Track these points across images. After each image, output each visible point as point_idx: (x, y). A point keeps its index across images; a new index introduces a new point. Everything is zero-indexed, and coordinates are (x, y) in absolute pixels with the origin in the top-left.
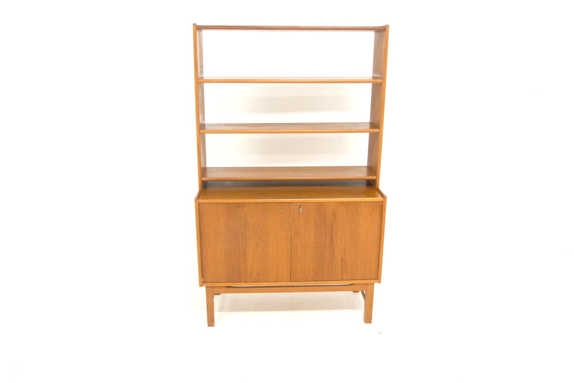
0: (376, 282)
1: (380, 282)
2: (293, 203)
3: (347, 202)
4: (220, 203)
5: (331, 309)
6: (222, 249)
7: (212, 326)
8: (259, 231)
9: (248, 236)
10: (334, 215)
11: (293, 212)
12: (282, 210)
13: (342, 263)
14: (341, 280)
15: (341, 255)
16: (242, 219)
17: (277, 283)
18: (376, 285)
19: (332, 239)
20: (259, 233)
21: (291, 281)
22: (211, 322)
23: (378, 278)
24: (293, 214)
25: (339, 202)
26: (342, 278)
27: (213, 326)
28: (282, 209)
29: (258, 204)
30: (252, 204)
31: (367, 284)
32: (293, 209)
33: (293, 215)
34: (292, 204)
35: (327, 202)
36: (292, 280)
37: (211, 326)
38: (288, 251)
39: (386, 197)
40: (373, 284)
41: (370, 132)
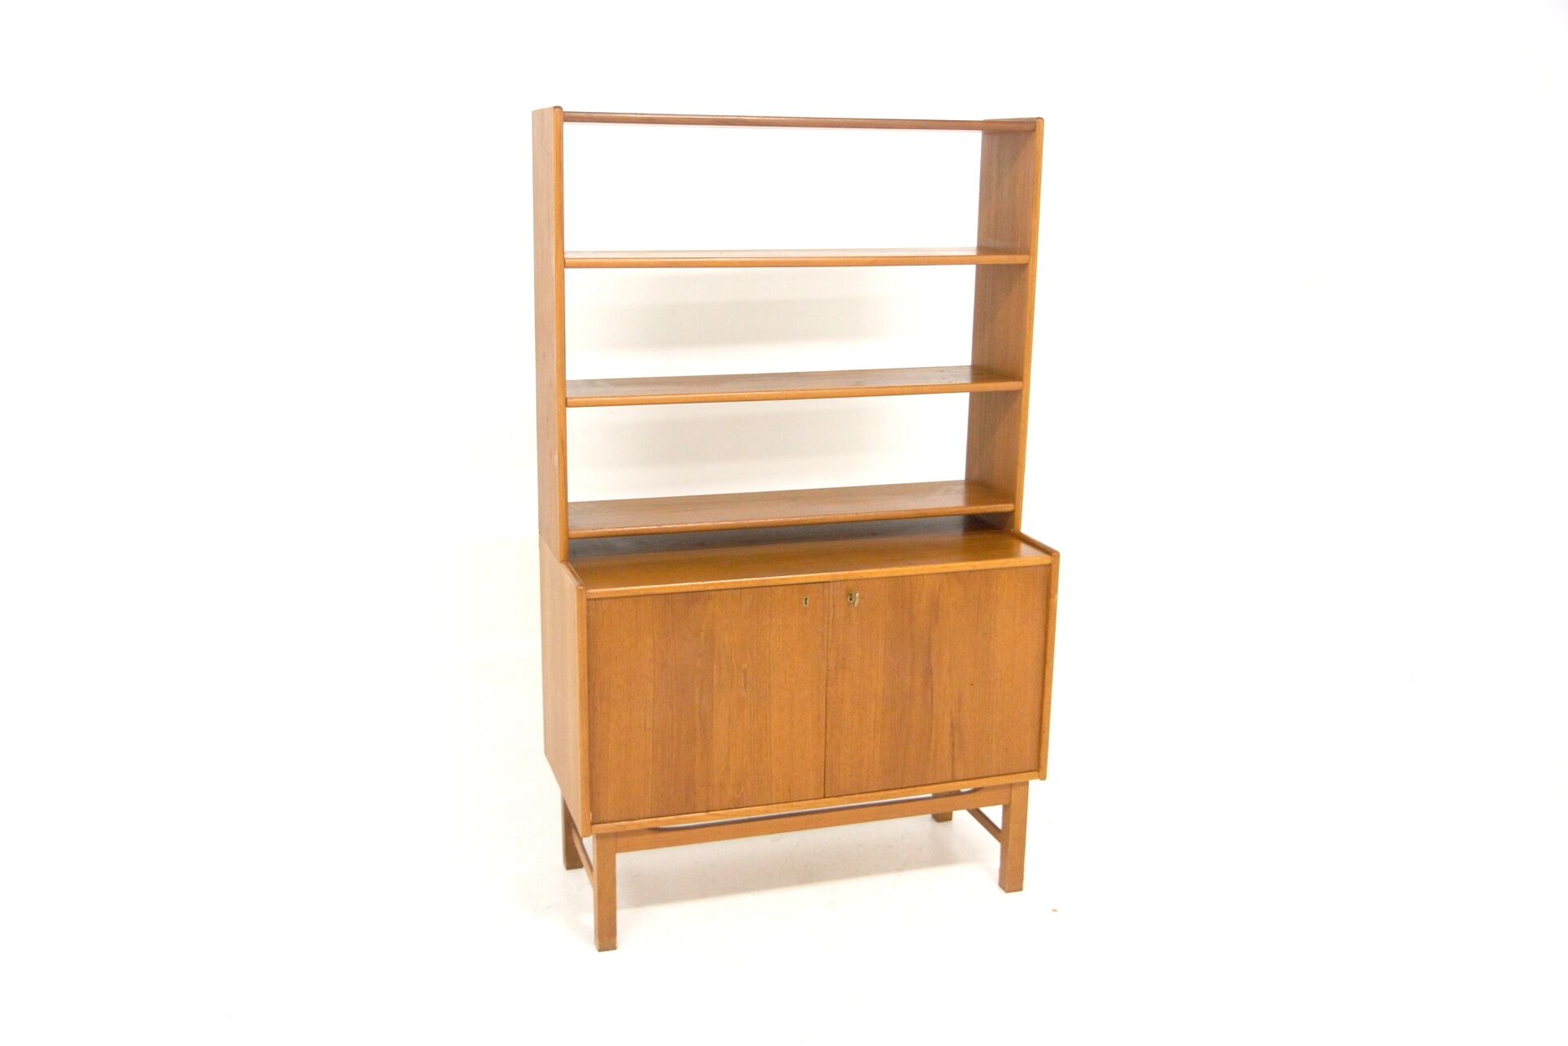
0: (1033, 778)
1: (1043, 777)
2: (834, 582)
3: (966, 571)
4: (646, 595)
5: (902, 870)
6: (645, 723)
7: (612, 949)
8: (744, 666)
9: (715, 682)
10: (935, 607)
11: (834, 606)
12: (806, 603)
13: (952, 734)
14: (951, 779)
15: (951, 713)
16: (702, 634)
17: (788, 804)
18: (1035, 785)
19: (928, 672)
20: (745, 673)
21: (825, 797)
22: (606, 937)
23: (1038, 767)
24: (834, 613)
25: (946, 573)
26: (953, 775)
27: (614, 947)
28: (806, 599)
29: (743, 590)
30: (729, 592)
31: (1011, 786)
32: (833, 600)
33: (832, 614)
34: (831, 584)
35: (917, 575)
36: (827, 795)
37: (607, 949)
38: (819, 715)
39: (1057, 552)
40: (1027, 784)
41: (973, 390)
